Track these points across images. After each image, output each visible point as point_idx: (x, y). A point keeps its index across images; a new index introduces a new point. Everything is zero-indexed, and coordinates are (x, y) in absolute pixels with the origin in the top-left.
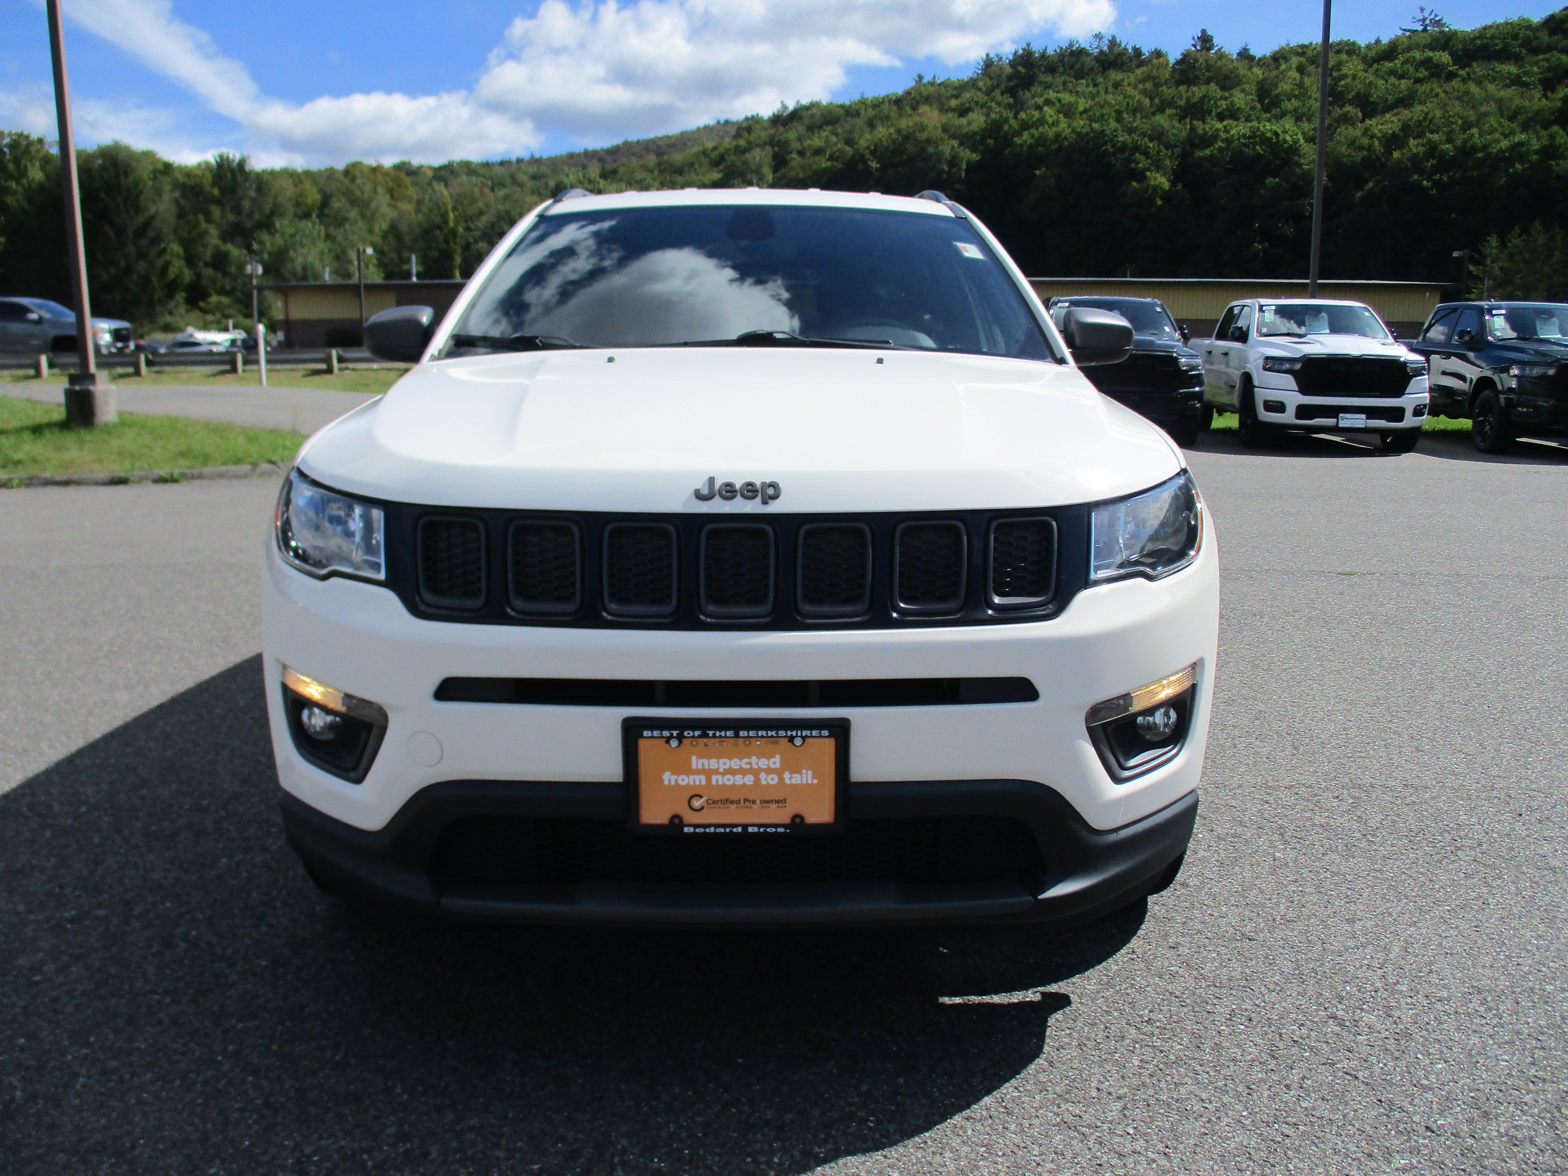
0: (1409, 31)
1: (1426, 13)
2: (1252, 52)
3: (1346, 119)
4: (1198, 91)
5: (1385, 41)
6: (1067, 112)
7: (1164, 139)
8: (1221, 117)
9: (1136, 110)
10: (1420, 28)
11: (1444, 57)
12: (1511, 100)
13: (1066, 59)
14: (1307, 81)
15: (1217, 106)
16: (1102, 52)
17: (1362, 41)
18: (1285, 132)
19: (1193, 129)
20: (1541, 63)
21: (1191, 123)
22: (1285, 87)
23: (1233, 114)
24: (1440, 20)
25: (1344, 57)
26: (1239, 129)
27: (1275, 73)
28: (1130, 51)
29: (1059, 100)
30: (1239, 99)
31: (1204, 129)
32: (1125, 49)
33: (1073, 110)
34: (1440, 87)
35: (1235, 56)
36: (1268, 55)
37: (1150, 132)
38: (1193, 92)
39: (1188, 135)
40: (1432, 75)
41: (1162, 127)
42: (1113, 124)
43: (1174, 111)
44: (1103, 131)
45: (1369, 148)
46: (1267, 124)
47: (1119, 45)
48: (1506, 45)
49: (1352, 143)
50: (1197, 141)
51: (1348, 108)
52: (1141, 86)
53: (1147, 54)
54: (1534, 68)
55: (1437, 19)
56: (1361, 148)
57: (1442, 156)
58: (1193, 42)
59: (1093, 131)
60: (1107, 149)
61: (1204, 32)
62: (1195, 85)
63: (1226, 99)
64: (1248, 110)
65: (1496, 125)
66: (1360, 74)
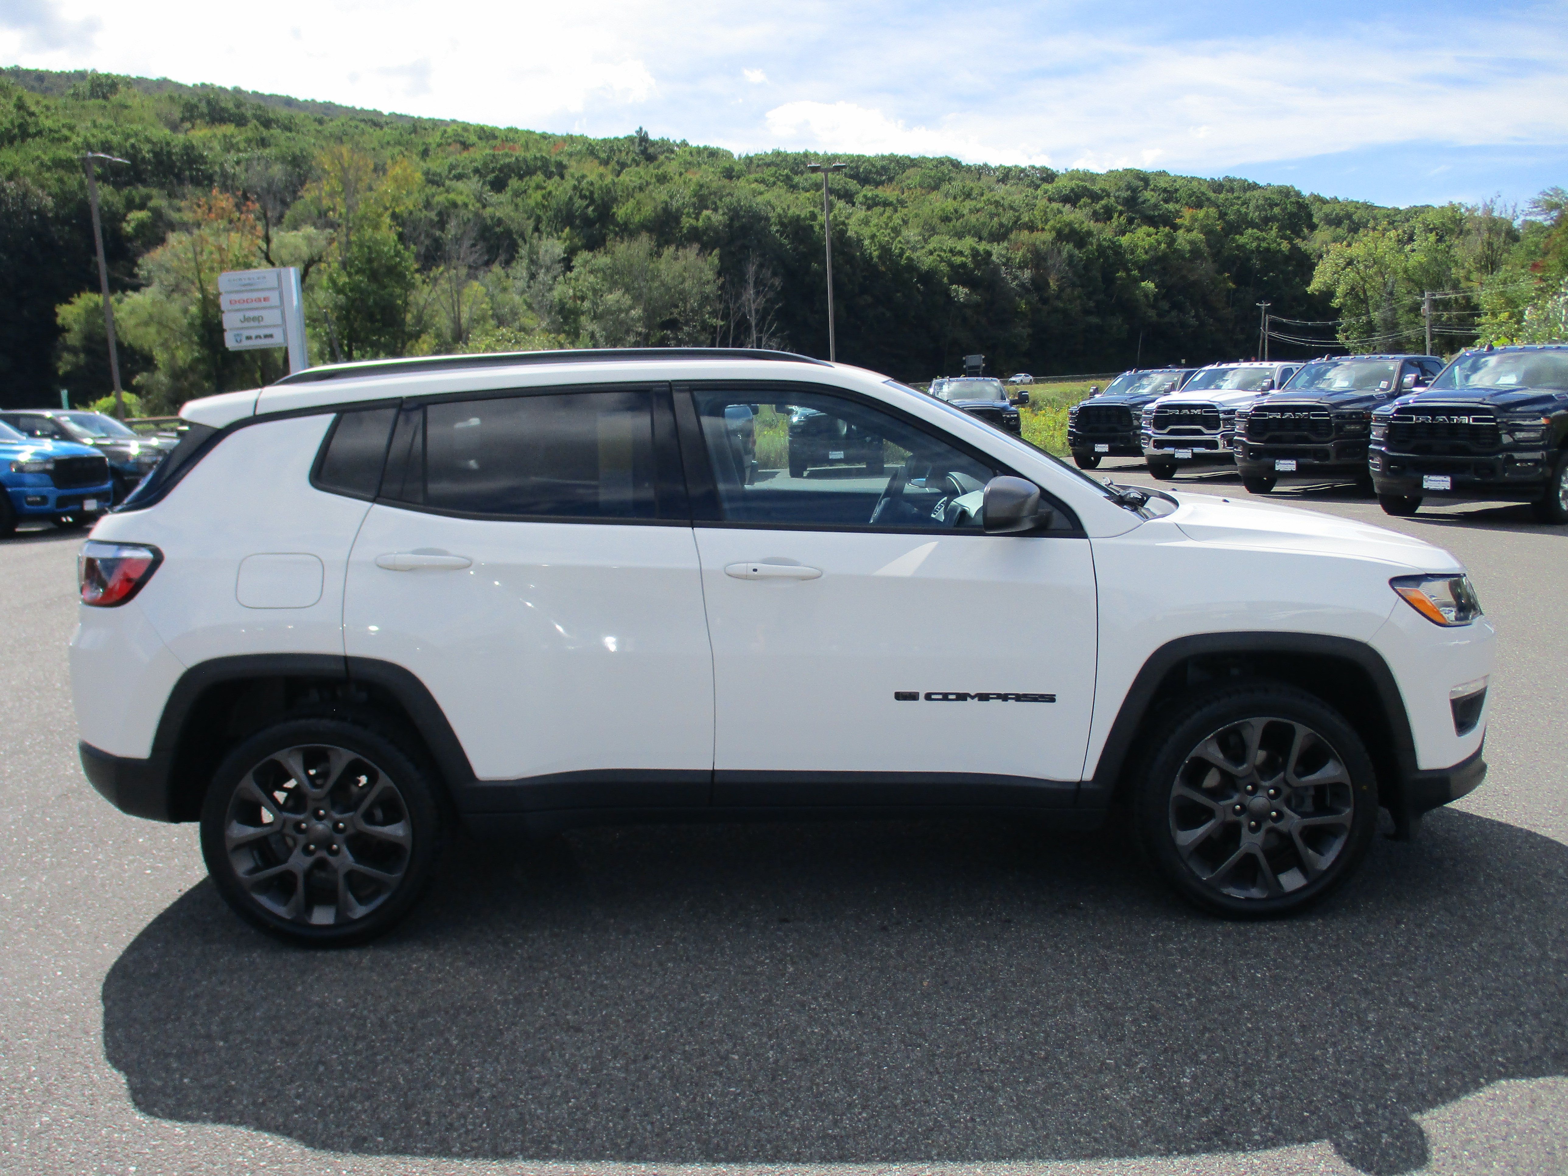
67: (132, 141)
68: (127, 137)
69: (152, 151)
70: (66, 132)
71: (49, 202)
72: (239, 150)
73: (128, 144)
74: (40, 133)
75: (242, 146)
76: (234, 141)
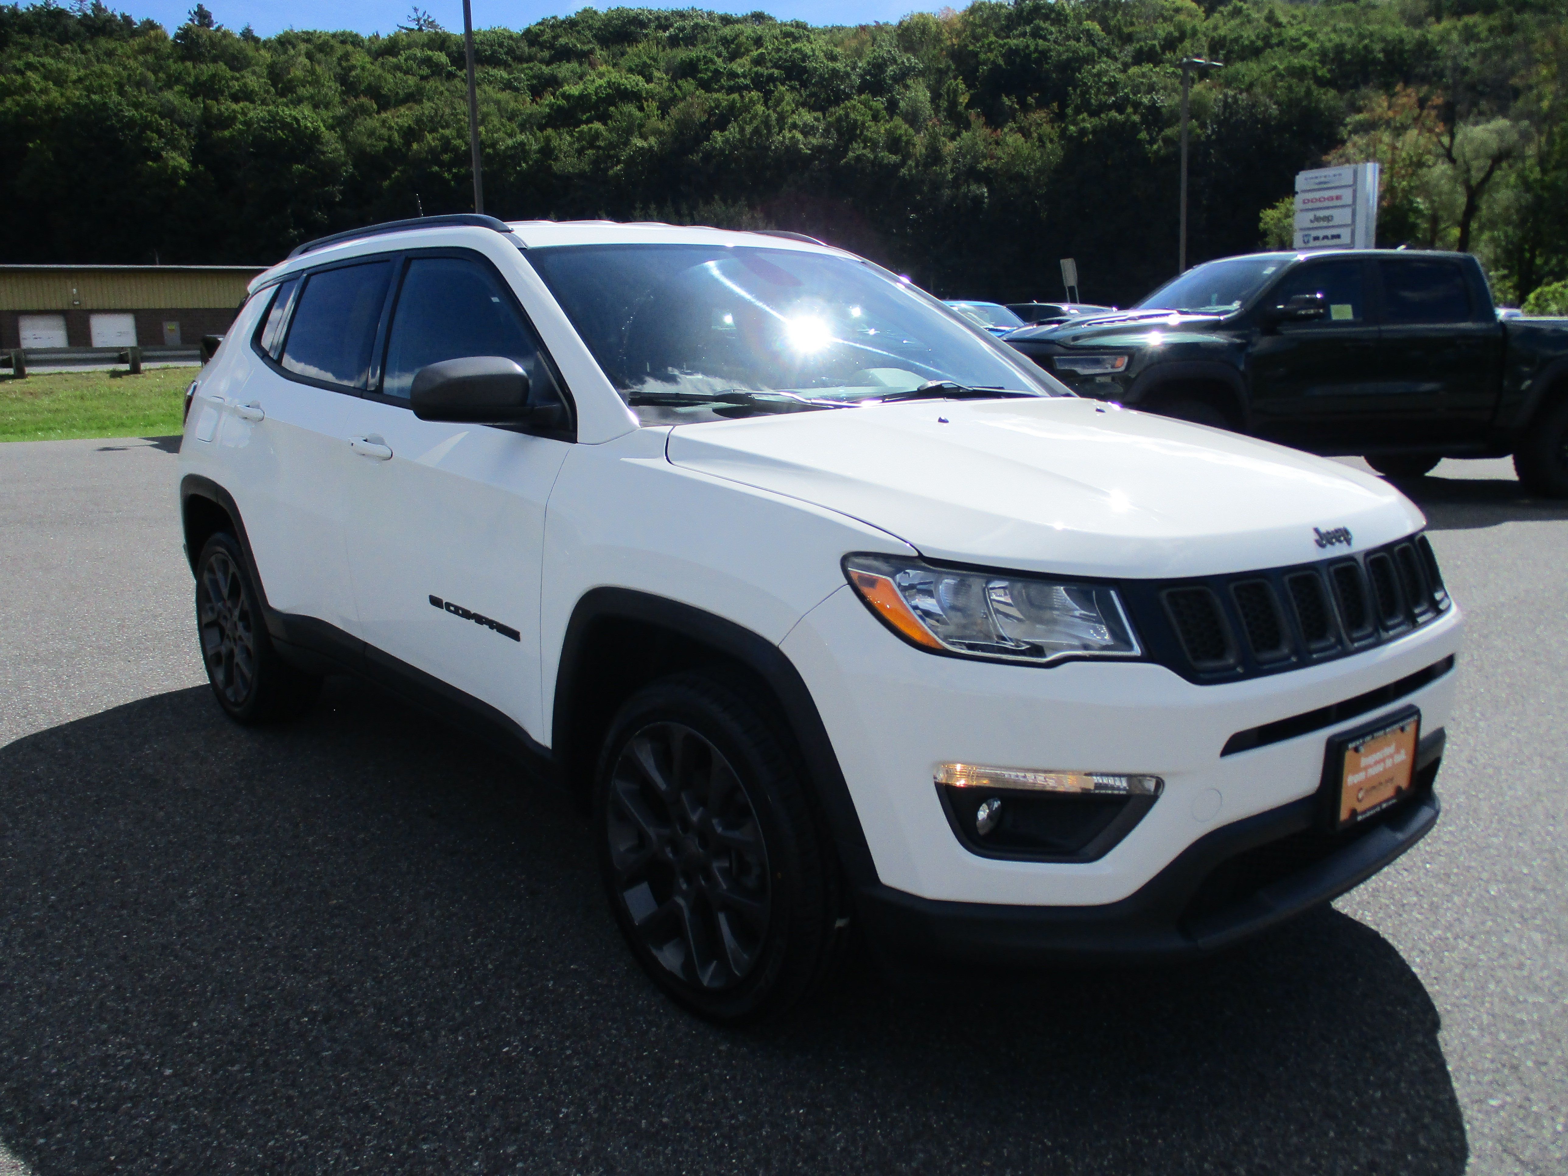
0: (406, 29)
1: (420, 14)
2: (256, 34)
3: (363, 110)
4: (207, 70)
5: (383, 35)
6: (59, 80)
7: (176, 117)
8: (236, 98)
9: (140, 84)
10: (416, 27)
11: (442, 57)
12: (507, 102)
13: (44, 20)
14: (318, 69)
15: (228, 87)
16: (85, 15)
17: (365, 34)
18: (305, 118)
19: (206, 108)
20: (527, 71)
21: (204, 102)
22: (297, 72)
23: (245, 95)
24: (433, 22)
25: (350, 48)
26: (257, 112)
27: (283, 58)
28: (119, 18)
29: (43, 65)
30: (253, 81)
31: (219, 110)
32: (114, 16)
33: (64, 77)
34: (443, 85)
35: (238, 36)
36: (273, 37)
37: (159, 109)
38: (201, 69)
39: (202, 114)
40: (433, 74)
41: (172, 103)
42: (115, 97)
43: (183, 88)
44: (105, 104)
45: (390, 140)
46: (286, 109)
47: (105, 10)
48: (494, 52)
49: (371, 133)
50: (214, 122)
51: (363, 100)
52: (141, 58)
53: (139, 24)
54: (522, 74)
55: (430, 20)
56: (381, 138)
57: (456, 149)
58: (190, 16)
59: (93, 102)
60: (112, 125)
61: (200, 7)
62: (201, 62)
63: (237, 80)
64: (262, 92)
65: (498, 126)
66: (368, 66)
67: (1366, 41)
68: (1362, 37)
69: (1383, 50)
70: (1305, 39)
71: (1274, 109)
72: (1479, 40)
73: (1360, 46)
74: (1281, 43)
75: (1483, 35)
76: (1476, 30)
